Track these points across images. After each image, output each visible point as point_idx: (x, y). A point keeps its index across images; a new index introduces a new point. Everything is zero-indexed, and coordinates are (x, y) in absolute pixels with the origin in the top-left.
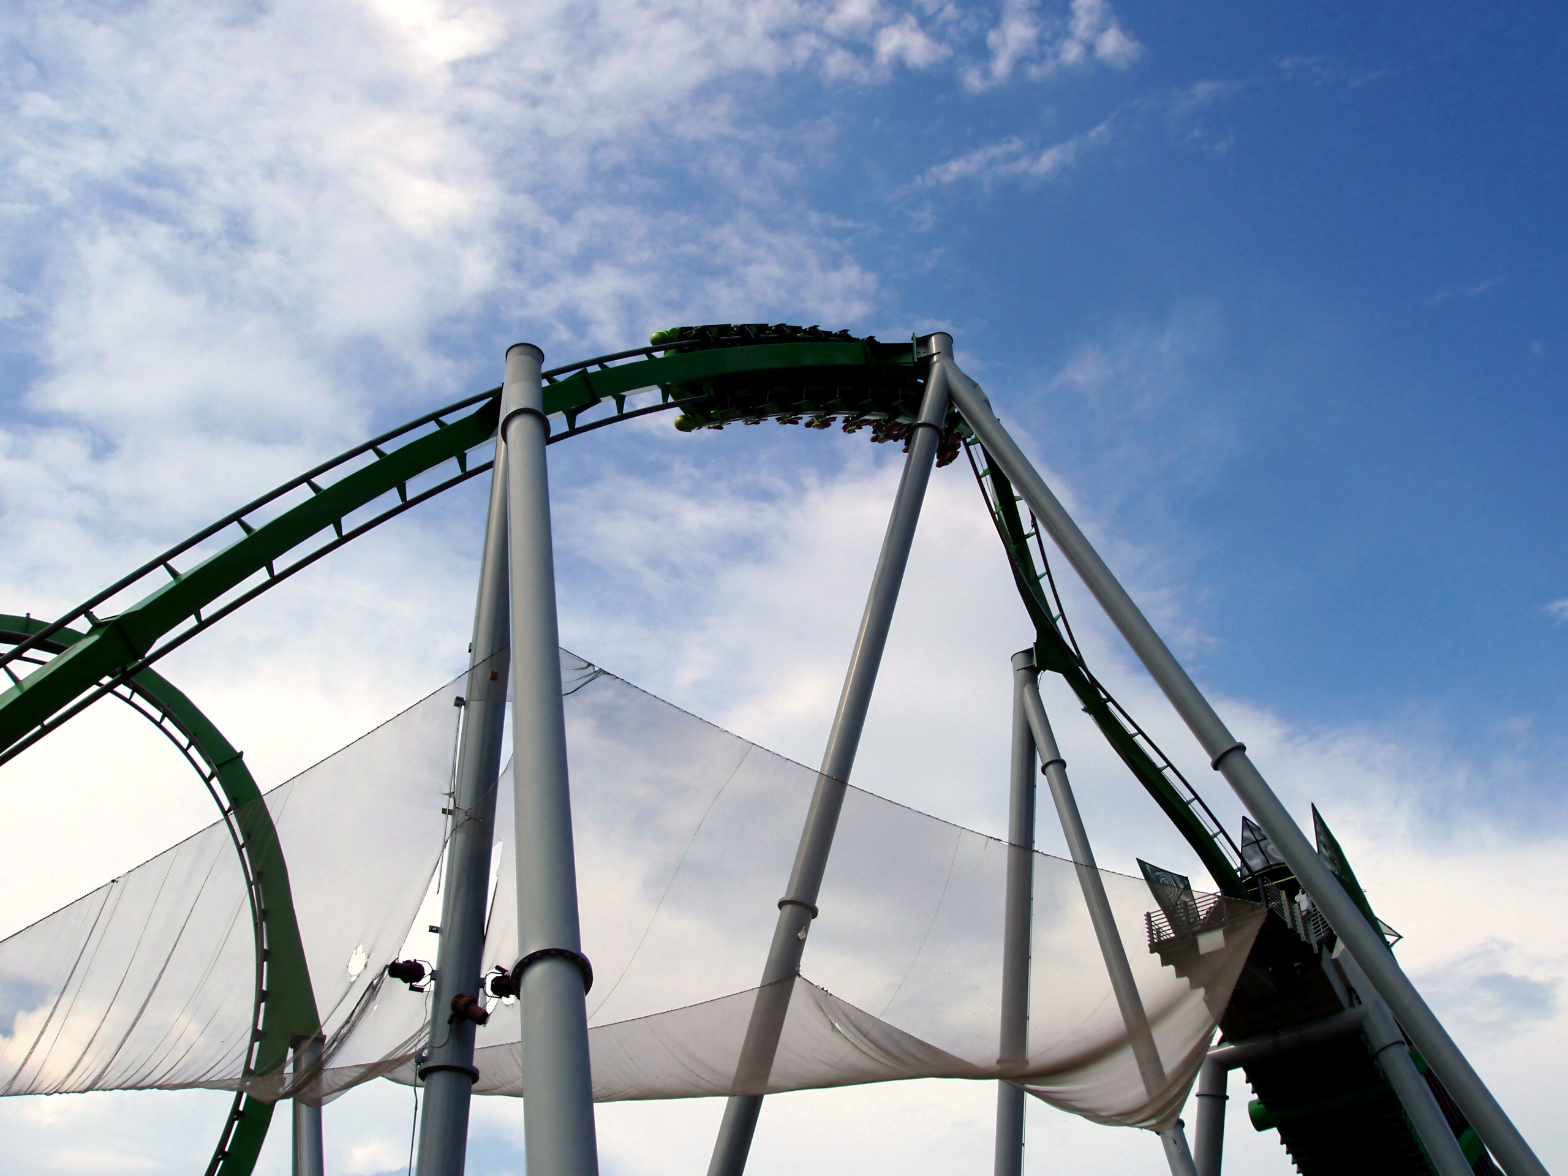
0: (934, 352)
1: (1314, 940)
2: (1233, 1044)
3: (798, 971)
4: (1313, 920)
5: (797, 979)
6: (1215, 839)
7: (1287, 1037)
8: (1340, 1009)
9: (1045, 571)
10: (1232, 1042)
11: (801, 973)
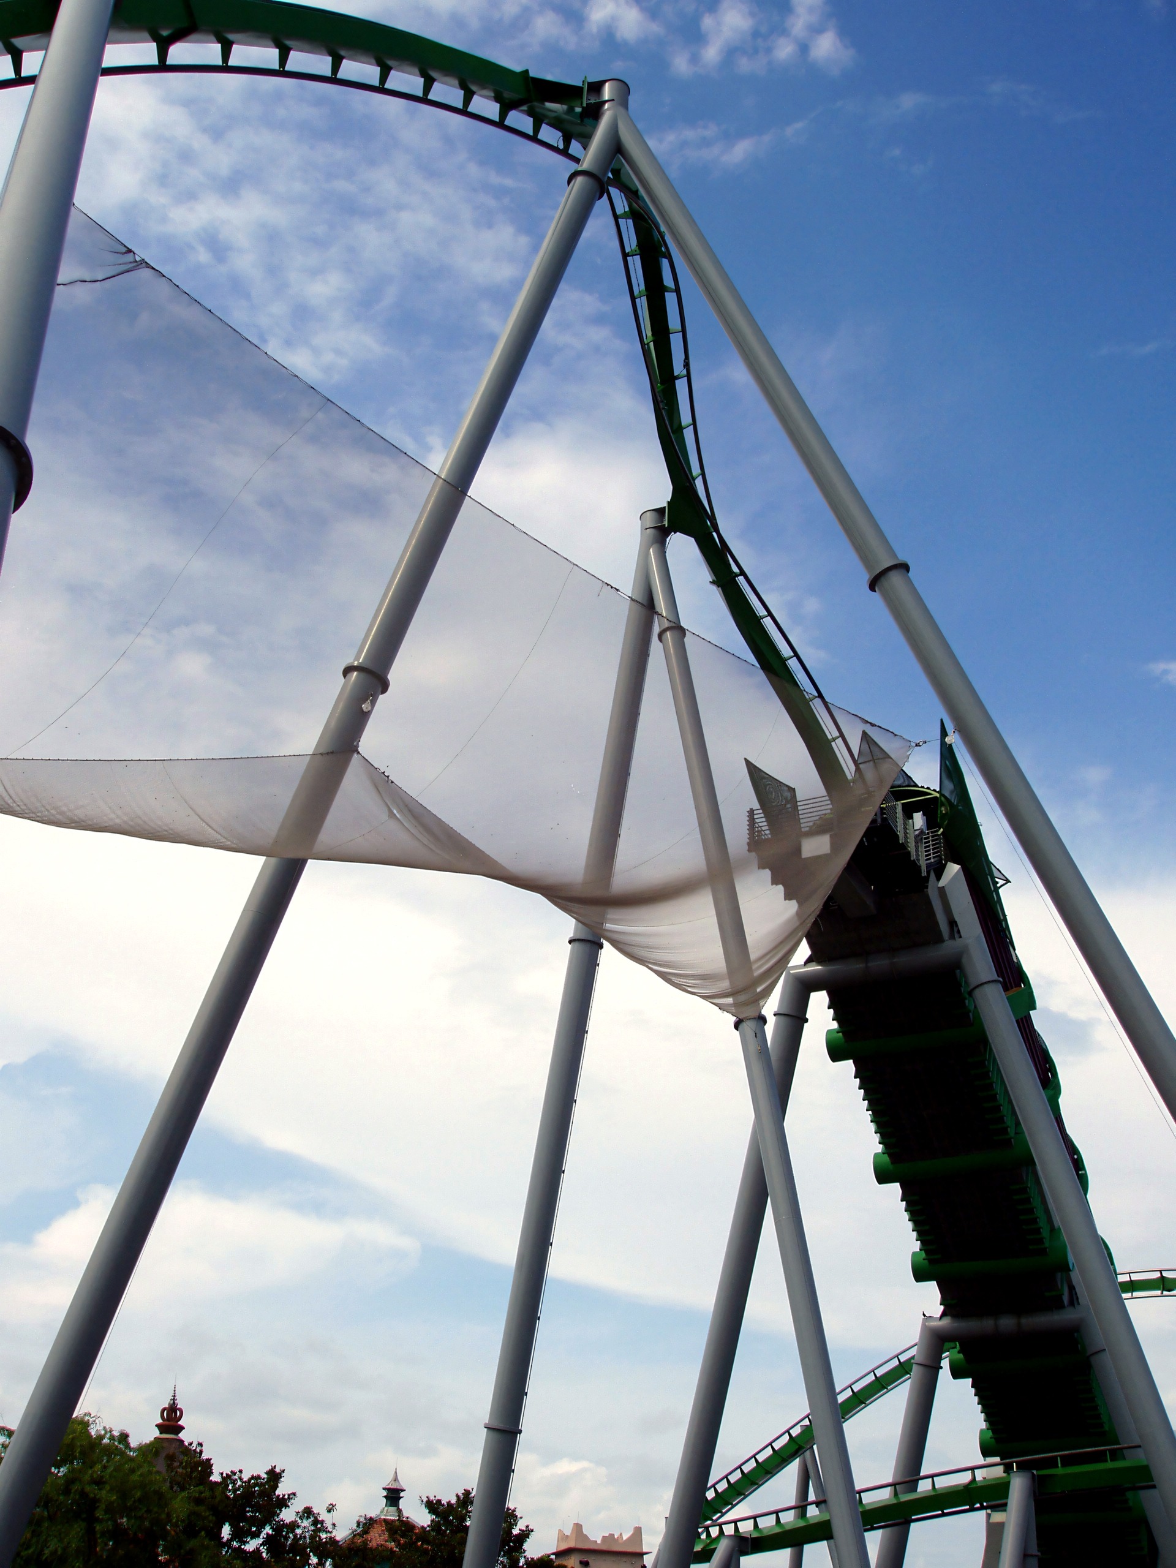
0: (606, 98)
1: (923, 864)
2: (821, 966)
3: (357, 746)
4: (925, 843)
5: (355, 755)
6: (833, 744)
7: (880, 964)
8: (939, 939)
9: (690, 421)
10: (819, 963)
11: (360, 749)
